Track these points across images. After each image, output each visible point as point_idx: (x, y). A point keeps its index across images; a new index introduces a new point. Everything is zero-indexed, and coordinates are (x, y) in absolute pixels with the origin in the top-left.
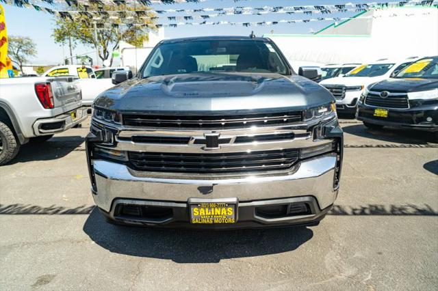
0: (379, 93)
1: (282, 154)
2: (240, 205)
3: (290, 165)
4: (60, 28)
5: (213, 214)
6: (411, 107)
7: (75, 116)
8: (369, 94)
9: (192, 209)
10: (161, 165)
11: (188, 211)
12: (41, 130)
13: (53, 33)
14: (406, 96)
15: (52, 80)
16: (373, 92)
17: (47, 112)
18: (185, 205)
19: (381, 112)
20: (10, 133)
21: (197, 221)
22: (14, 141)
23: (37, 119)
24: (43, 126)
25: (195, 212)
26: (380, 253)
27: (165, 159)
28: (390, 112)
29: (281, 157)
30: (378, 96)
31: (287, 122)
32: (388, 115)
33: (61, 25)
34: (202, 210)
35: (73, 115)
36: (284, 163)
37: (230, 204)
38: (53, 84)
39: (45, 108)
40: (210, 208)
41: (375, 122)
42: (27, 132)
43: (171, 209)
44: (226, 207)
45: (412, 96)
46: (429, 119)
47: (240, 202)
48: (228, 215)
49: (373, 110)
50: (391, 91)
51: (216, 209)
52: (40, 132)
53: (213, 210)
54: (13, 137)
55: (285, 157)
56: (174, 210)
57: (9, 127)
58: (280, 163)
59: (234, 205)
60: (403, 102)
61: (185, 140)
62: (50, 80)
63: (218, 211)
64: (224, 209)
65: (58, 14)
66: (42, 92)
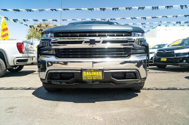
0: (162, 52)
1: (123, 50)
2: (105, 71)
3: (126, 56)
4: (29, 34)
5: (92, 75)
6: (176, 56)
7: (32, 60)
8: (158, 52)
9: (83, 72)
10: (70, 55)
11: (81, 74)
12: (17, 62)
13: (26, 36)
14: (174, 52)
15: (24, 42)
16: (159, 51)
17: (21, 55)
18: (80, 71)
19: (164, 59)
20: (4, 63)
21: (85, 78)
22: (5, 67)
23: (16, 58)
24: (18, 61)
25: (85, 74)
26: (170, 100)
27: (71, 52)
28: (167, 59)
29: (122, 51)
30: (162, 53)
31: (124, 36)
32: (167, 60)
33: (29, 33)
34: (88, 72)
35: (32, 59)
36: (124, 54)
37: (100, 70)
38: (25, 44)
39: (20, 53)
40: (91, 72)
41: (161, 64)
42: (11, 63)
43: (73, 73)
44: (99, 71)
45: (176, 52)
46: (185, 61)
47: (105, 70)
48: (99, 75)
49: (160, 59)
50: (167, 50)
51: (94, 72)
52: (17, 63)
53: (92, 72)
54: (4, 65)
55: (124, 51)
56: (75, 74)
57: (3, 61)
58: (122, 54)
59: (102, 70)
60: (172, 54)
61: (81, 42)
62: (23, 42)
63: (95, 73)
64: (97, 72)
65: (29, 26)
66: (20, 47)
